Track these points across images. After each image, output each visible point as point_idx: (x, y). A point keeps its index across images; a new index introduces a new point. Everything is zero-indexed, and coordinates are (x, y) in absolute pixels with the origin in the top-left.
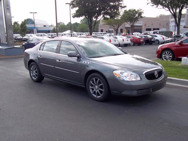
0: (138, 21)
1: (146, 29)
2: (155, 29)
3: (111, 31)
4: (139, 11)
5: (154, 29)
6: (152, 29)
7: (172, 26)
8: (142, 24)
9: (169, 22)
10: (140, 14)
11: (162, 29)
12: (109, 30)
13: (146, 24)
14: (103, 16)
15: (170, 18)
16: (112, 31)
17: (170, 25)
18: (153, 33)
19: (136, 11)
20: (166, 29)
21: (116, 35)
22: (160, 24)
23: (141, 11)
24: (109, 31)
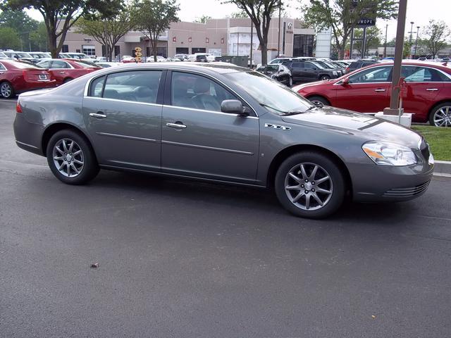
0: (169, 28)
1: (177, 49)
2: (197, 49)
3: (89, 50)
4: (170, 4)
5: (194, 51)
6: (190, 51)
7: (232, 45)
8: (167, 37)
9: (226, 34)
10: (172, 12)
11: (213, 50)
12: (85, 47)
13: (175, 38)
14: (85, 11)
15: (228, 26)
16: (94, 50)
17: (229, 42)
18: (195, 59)
19: (164, 5)
20: (220, 50)
21: (110, 61)
22: (207, 39)
23: (175, 5)
24: (85, 50)
